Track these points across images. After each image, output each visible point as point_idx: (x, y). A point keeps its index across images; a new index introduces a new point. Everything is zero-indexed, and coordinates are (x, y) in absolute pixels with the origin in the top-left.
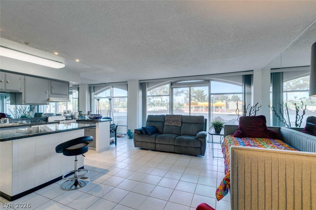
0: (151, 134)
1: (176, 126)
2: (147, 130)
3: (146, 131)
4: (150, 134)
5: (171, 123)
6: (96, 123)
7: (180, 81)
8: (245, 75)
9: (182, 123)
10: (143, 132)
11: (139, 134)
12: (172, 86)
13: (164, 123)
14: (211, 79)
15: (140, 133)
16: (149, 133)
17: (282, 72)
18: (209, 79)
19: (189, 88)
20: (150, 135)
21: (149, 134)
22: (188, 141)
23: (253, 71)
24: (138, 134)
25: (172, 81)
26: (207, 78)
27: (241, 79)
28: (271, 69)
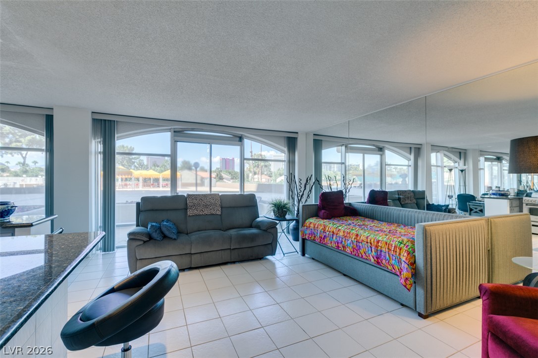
0: (178, 237)
1: (213, 214)
2: (164, 229)
3: (162, 233)
4: (175, 237)
5: (202, 211)
6: (16, 229)
7: (193, 130)
8: (289, 137)
9: (222, 208)
10: (155, 235)
11: (145, 242)
12: (177, 138)
13: (186, 212)
14: (245, 136)
15: (146, 239)
16: (171, 236)
17: (321, 140)
18: (242, 135)
19: (209, 145)
20: (175, 239)
21: (172, 238)
22: (253, 237)
23: (297, 133)
24: (142, 242)
25: (178, 127)
26: (240, 133)
27: (284, 142)
28: (314, 135)
